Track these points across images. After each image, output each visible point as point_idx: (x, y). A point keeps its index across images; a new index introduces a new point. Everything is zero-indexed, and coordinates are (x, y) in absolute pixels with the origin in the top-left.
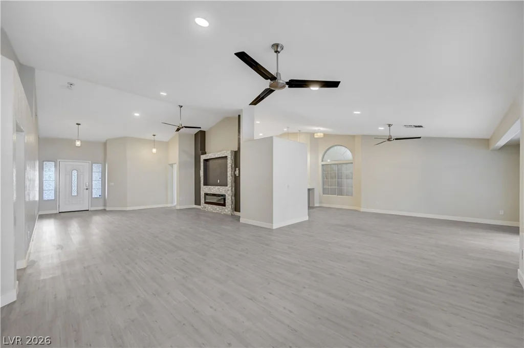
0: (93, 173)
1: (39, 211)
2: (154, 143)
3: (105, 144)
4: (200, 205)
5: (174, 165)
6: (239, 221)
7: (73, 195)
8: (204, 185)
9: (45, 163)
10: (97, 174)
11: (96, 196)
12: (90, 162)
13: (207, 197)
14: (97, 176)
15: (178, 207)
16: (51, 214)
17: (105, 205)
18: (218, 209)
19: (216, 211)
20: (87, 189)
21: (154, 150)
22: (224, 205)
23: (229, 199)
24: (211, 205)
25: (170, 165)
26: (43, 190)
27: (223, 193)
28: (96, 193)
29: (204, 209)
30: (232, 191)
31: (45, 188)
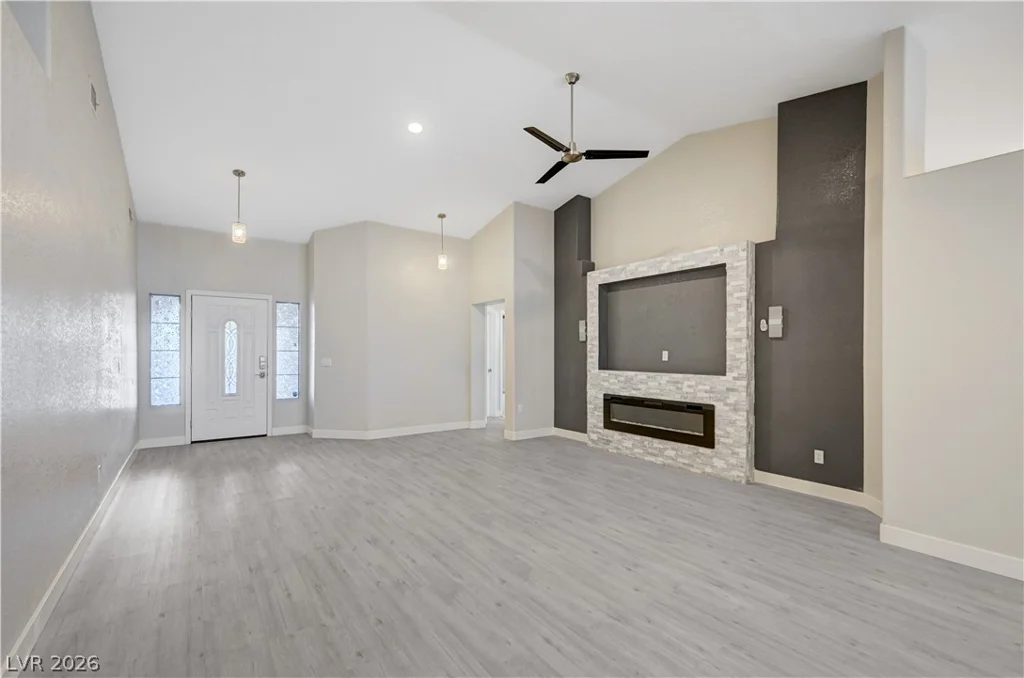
0: (278, 331)
1: (137, 437)
2: (442, 242)
3: (308, 249)
4: (584, 430)
5: (489, 308)
6: (876, 534)
7: (227, 392)
8: (601, 367)
9: (154, 299)
10: (287, 332)
11: (286, 396)
12: (270, 297)
13: (614, 407)
14: (286, 338)
15: (512, 435)
16: (168, 449)
17: (308, 420)
18: (672, 453)
19: (659, 460)
20: (262, 376)
21: (443, 261)
22: (707, 440)
23: (733, 423)
24: (638, 437)
25: (476, 305)
26: (150, 378)
27: (701, 398)
28: (286, 386)
29: (601, 446)
30: (748, 395)
31: (155, 371)
